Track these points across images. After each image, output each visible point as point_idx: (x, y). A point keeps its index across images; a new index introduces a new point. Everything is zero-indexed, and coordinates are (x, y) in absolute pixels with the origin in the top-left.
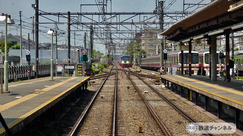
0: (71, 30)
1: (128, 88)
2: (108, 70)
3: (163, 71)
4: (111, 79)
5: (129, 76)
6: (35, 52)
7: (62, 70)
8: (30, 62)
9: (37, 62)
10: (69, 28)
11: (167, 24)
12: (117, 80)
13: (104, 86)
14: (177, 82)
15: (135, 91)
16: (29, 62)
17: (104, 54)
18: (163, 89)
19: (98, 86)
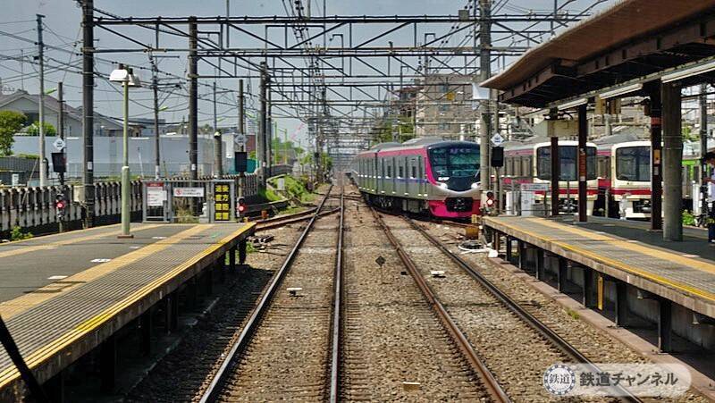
0: (200, 75)
1: (381, 261)
2: (316, 199)
3: (490, 202)
4: (325, 227)
5: (380, 217)
6: (83, 143)
7: (164, 202)
8: (65, 174)
9: (90, 175)
10: (194, 70)
11: (499, 55)
12: (342, 230)
13: (301, 250)
14: (544, 242)
15: (401, 268)
16: (62, 175)
17: (305, 149)
18: (492, 263)
19: (283, 253)
